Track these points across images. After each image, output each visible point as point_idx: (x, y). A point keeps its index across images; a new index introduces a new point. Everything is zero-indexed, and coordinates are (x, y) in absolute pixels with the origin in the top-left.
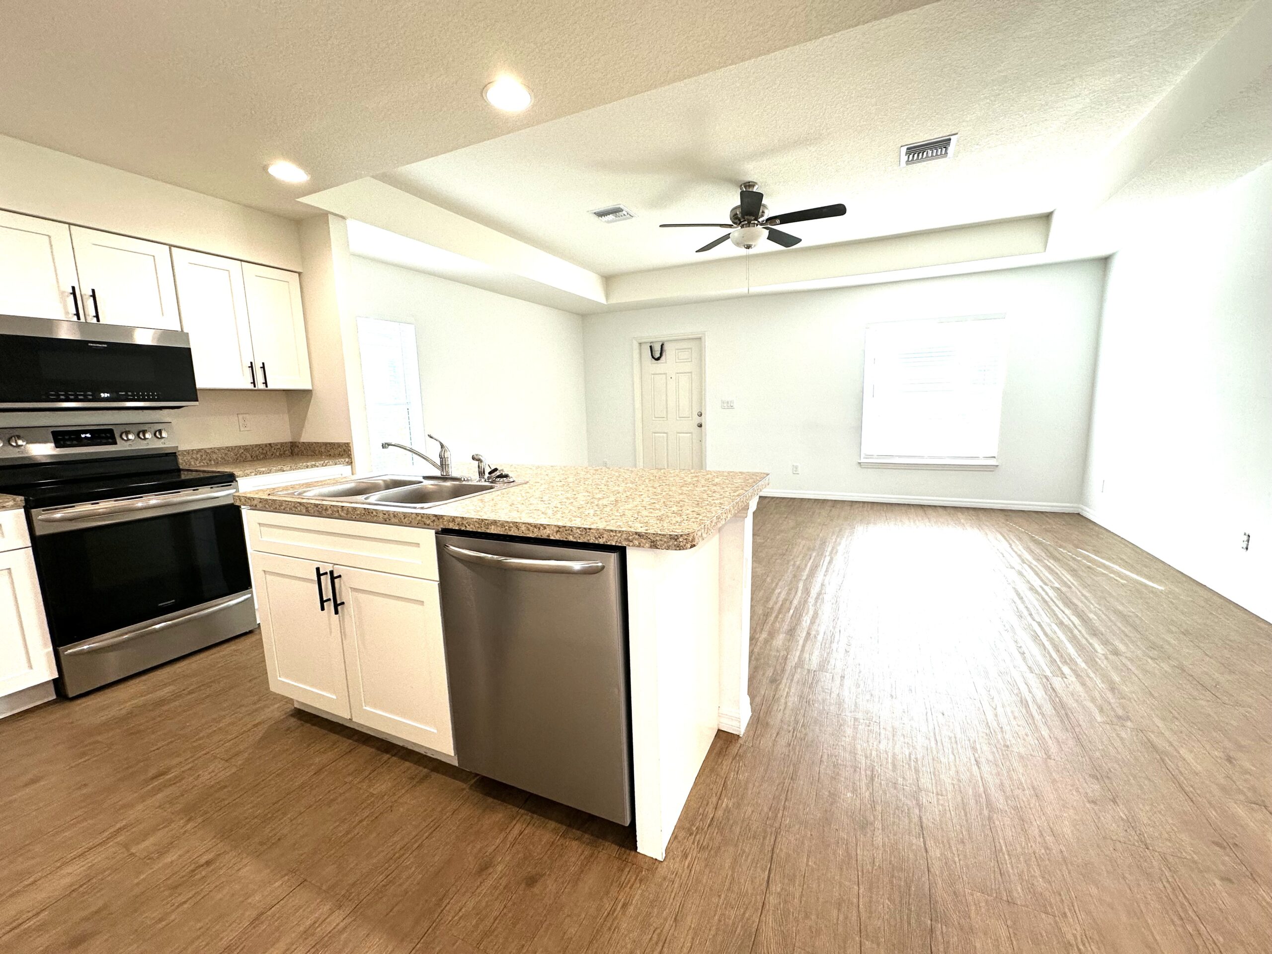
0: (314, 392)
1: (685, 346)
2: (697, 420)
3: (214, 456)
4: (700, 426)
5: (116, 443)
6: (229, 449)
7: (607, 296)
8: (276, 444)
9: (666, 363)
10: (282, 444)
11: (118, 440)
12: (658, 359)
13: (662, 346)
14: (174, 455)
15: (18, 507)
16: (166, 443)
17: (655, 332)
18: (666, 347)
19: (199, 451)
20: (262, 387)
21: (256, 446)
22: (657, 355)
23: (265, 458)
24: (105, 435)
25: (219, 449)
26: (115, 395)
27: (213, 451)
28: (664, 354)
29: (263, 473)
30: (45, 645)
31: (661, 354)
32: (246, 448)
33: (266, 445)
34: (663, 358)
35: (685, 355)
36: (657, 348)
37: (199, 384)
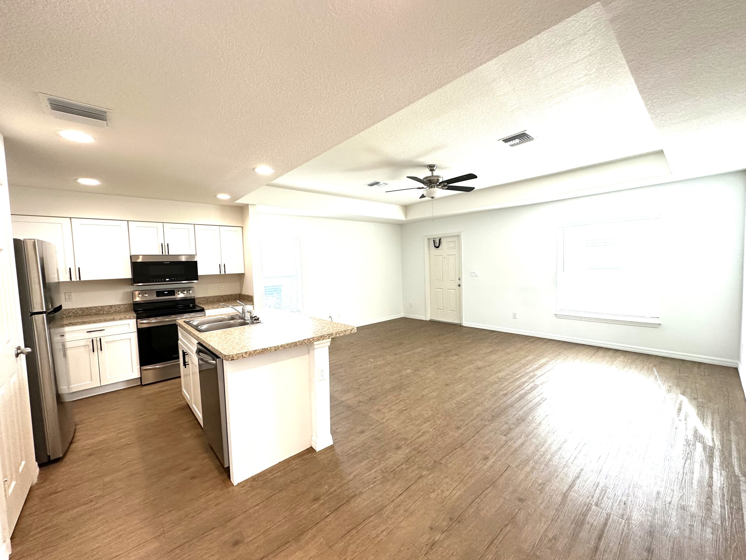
0: (245, 274)
1: (453, 240)
2: (458, 282)
3: (209, 300)
4: (459, 286)
5: (175, 295)
6: (215, 297)
7: (406, 217)
8: (233, 295)
9: (442, 249)
10: (236, 295)
11: (176, 294)
12: (438, 247)
13: (440, 240)
14: (194, 299)
15: (134, 318)
16: (191, 294)
17: (436, 233)
18: (442, 240)
19: (204, 297)
20: (224, 273)
21: (225, 295)
22: (438, 245)
23: (228, 301)
24: (172, 292)
25: (211, 297)
26: (170, 279)
27: (209, 297)
28: (441, 244)
29: (215, 308)
30: (138, 366)
31: (439, 244)
32: (222, 297)
33: (229, 295)
34: (440, 247)
35: (452, 245)
36: (438, 241)
37: (200, 273)
